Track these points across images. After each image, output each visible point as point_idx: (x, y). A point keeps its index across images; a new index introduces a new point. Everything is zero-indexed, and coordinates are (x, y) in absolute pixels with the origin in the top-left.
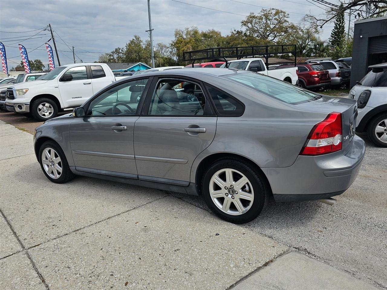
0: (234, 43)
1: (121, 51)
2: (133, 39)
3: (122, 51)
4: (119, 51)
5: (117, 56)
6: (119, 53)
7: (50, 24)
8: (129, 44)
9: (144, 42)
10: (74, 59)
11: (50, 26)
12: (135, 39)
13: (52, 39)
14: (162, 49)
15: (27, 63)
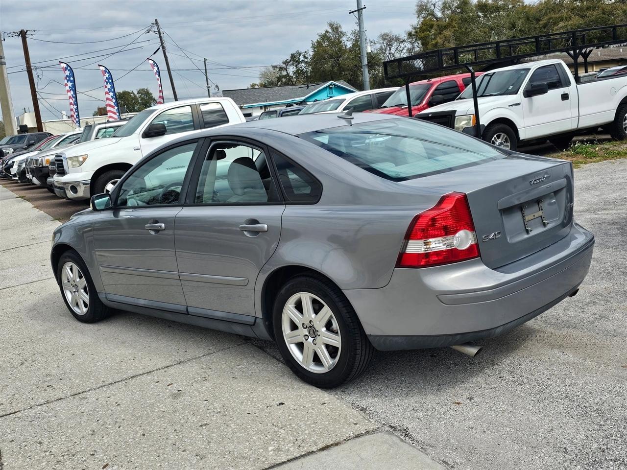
0: (550, 18)
1: (302, 58)
2: (327, 32)
3: (304, 57)
4: (299, 59)
5: (295, 69)
6: (299, 62)
7: (156, 20)
8: (318, 42)
9: (349, 34)
10: (208, 85)
11: (157, 23)
12: (330, 31)
13: (161, 48)
14: (390, 45)
15: (114, 100)
